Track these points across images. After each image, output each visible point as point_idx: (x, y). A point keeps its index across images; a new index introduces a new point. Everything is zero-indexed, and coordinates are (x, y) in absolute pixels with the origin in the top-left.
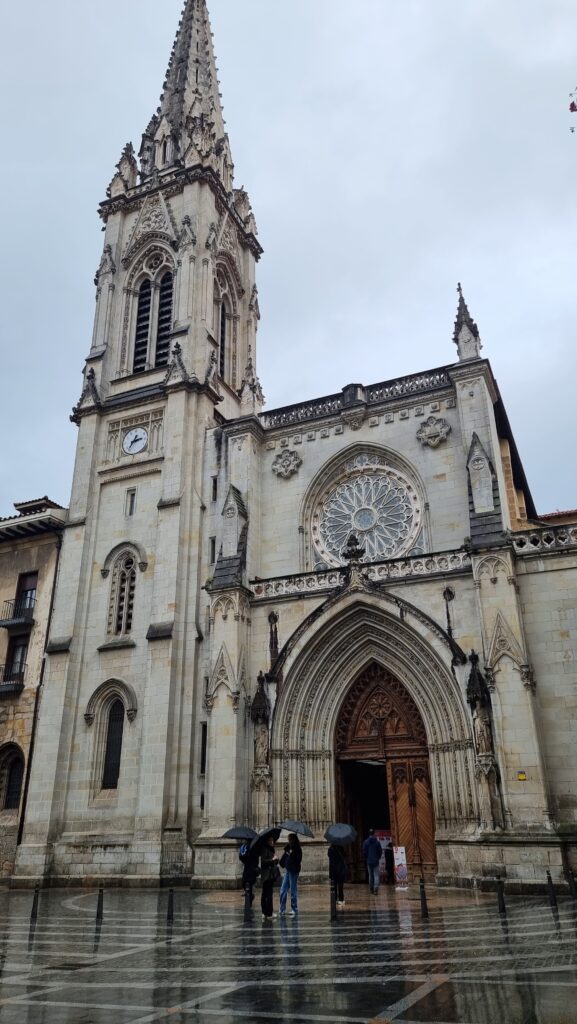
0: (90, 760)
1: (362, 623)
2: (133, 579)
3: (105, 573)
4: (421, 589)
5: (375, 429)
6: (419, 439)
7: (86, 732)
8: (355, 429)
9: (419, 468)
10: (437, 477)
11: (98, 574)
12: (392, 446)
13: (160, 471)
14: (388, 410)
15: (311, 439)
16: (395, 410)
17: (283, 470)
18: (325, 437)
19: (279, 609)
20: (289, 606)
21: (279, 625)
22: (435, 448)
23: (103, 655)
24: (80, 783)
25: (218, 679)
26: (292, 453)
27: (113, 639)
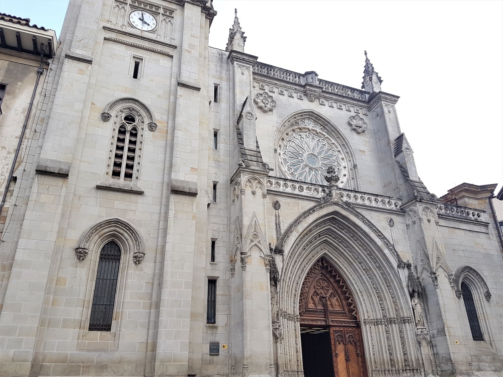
0: (82, 297)
1: (329, 227)
2: (134, 134)
3: (105, 117)
4: (374, 214)
5: (322, 106)
6: (350, 125)
7: (76, 267)
8: (311, 101)
9: (350, 142)
10: (360, 151)
11: (98, 115)
12: (334, 122)
13: (172, 57)
14: (332, 99)
15: (281, 94)
16: (336, 101)
17: (263, 105)
18: (291, 97)
19: (282, 200)
20: (289, 200)
21: (281, 211)
22: (358, 133)
23: (101, 192)
24: (65, 321)
25: (252, 241)
26: (270, 96)
27: (111, 181)
